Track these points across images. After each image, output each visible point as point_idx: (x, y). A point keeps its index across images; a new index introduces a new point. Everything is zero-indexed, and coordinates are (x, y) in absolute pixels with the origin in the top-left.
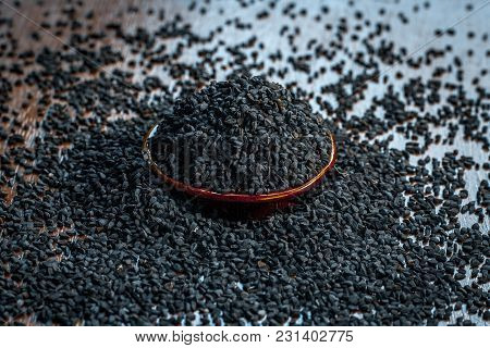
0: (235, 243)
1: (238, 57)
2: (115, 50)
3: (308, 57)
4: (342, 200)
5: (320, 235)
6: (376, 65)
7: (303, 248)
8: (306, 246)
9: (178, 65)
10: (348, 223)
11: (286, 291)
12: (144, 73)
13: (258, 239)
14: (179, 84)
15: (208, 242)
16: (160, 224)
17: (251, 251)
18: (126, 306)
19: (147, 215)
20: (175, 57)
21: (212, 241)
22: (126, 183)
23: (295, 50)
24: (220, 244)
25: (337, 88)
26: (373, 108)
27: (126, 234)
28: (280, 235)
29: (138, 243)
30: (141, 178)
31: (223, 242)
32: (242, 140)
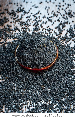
0: (37, 81)
1: (35, 18)
2: (7, 18)
3: (52, 17)
4: (60, 67)
5: (55, 77)
6: (67, 18)
7: (51, 81)
8: (52, 81)
9: (22, 22)
10: (61, 73)
11: (48, 94)
12: (14, 25)
13: (41, 79)
14: (22, 28)
15: (31, 81)
16: (20, 77)
17: (40, 82)
18: (14, 101)
19: (17, 74)
20: (21, 19)
21: (31, 80)
22: (12, 66)
23: (49, 14)
24: (33, 81)
25: (58, 27)
26: (67, 33)
27: (13, 79)
28: (46, 78)
29: (15, 82)
30: (15, 64)
31: (34, 80)
32: (37, 56)
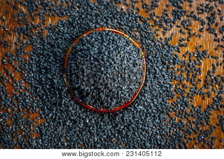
0: (103, 128)
4: (147, 102)
10: (148, 113)
13: (112, 125)
15: (93, 127)
17: (109, 132)
19: (68, 114)
22: (58, 96)
27: (60, 122)
28: (121, 124)
29: (65, 127)
30: (64, 95)
31: (98, 127)
32: (105, 94)
